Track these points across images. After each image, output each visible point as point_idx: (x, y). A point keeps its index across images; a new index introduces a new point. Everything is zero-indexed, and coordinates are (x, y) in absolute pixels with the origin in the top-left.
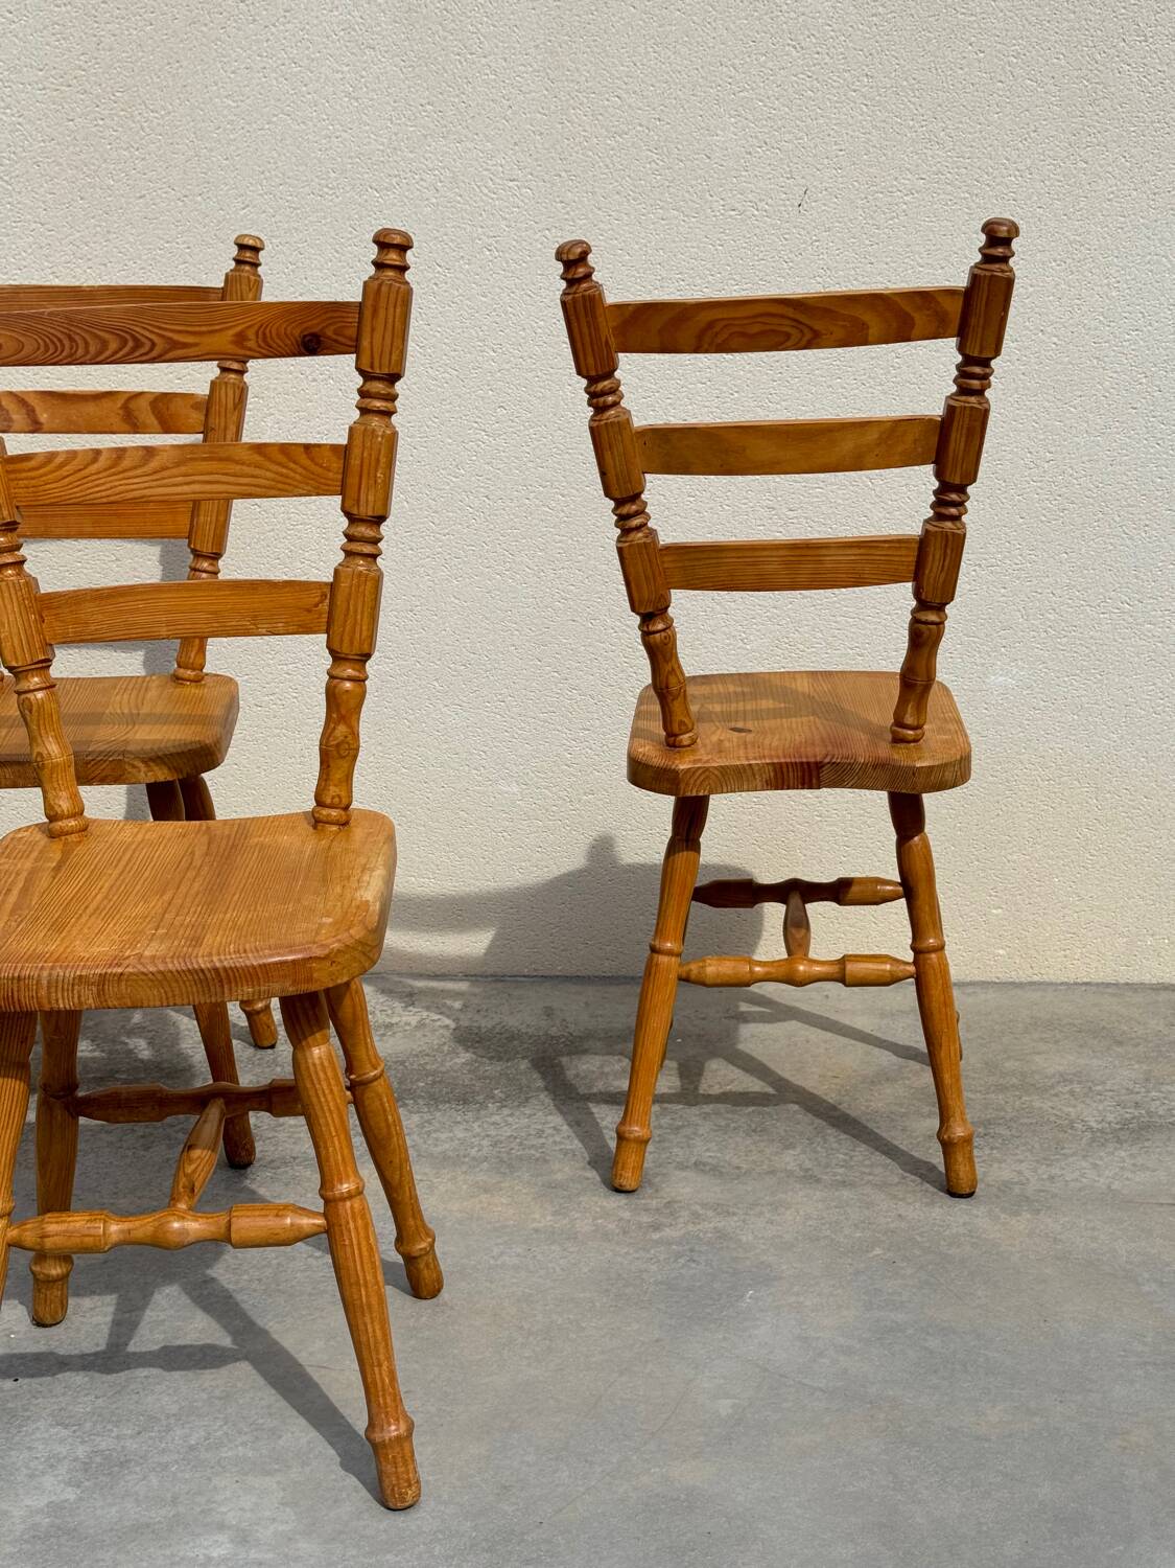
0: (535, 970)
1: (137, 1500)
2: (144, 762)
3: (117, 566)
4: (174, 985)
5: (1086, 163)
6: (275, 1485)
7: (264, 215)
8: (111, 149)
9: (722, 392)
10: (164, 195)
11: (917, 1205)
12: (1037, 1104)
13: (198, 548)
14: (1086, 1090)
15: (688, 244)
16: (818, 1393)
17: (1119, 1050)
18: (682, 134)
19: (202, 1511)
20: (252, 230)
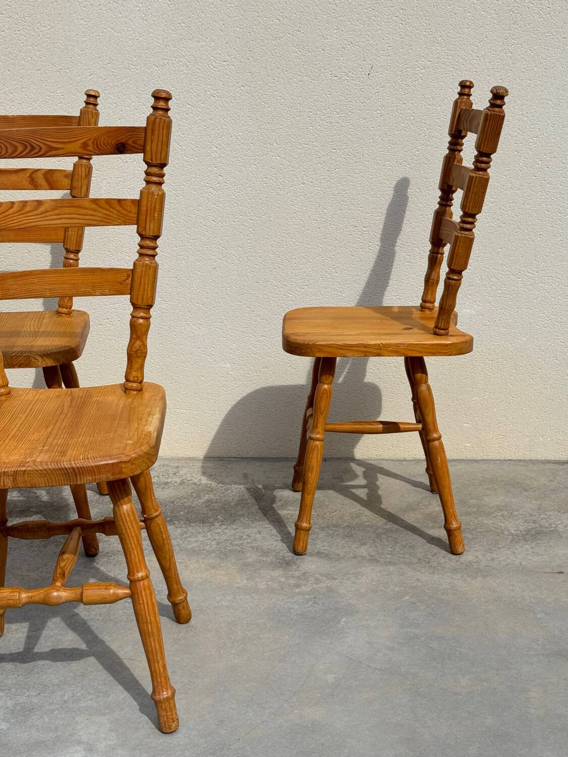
0: (239, 455)
1: (37, 729)
2: (41, 356)
3: (29, 255)
4: (52, 476)
5: (511, 53)
6: (106, 721)
7: (100, 79)
8: (23, 46)
9: (330, 168)
10: (50, 69)
11: (427, 574)
12: (486, 521)
13: (68, 247)
14: (509, 514)
15: (313, 94)
16: (377, 671)
17: (526, 493)
18: (309, 38)
19: (70, 735)
20: (94, 87)
